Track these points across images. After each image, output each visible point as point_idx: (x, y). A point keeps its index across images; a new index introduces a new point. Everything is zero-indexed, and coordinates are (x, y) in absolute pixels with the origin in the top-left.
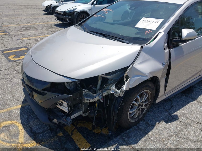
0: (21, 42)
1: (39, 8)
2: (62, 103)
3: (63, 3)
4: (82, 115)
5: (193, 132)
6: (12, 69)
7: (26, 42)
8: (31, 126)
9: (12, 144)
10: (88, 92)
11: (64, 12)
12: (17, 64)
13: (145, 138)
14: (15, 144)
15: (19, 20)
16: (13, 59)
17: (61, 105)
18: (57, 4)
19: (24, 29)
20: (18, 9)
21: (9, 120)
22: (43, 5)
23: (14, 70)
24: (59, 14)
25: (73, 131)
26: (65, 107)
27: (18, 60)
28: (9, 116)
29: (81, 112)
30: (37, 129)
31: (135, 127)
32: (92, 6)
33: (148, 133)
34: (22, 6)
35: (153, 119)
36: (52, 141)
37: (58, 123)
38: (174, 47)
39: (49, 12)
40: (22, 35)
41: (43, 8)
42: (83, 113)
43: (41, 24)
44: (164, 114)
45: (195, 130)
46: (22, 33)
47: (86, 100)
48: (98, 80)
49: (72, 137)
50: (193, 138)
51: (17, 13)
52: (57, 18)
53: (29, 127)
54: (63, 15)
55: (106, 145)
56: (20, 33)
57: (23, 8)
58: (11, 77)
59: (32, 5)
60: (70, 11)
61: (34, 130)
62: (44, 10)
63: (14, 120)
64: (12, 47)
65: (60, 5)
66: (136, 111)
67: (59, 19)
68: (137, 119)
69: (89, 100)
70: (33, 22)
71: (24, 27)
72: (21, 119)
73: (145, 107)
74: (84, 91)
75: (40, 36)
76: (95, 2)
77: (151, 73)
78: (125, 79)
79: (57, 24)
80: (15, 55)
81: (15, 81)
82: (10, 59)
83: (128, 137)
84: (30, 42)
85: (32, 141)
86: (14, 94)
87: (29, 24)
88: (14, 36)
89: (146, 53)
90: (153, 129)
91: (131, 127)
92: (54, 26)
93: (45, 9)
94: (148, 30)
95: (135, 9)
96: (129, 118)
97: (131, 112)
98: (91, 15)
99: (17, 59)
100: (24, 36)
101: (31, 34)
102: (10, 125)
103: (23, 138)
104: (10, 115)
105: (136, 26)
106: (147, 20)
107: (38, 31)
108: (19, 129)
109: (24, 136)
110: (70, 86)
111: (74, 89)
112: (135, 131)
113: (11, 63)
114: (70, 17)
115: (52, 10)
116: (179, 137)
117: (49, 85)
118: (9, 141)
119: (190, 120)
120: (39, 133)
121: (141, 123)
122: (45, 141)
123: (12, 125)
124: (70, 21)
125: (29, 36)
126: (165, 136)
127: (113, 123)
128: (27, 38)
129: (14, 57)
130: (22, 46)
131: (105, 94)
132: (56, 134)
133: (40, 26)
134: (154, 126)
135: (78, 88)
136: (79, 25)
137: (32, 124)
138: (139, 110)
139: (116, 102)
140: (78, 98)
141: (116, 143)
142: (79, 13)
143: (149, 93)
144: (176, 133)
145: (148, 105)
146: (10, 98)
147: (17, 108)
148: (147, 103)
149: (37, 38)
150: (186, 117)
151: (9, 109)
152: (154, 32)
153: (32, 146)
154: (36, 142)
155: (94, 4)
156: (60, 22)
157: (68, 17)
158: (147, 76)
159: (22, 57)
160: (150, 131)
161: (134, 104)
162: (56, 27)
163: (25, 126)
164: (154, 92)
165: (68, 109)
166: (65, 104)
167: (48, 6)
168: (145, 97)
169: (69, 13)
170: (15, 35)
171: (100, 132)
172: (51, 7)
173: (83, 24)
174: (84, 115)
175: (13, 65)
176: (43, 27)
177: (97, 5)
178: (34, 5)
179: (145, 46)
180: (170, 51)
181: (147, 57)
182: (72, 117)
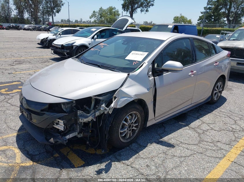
0: (13, 76)
1: (33, 41)
2: (59, 122)
3: (60, 36)
4: (77, 136)
5: (180, 151)
6: (5, 102)
7: (19, 76)
8: (27, 150)
9: (9, 164)
10: (83, 113)
11: (62, 45)
12: (10, 97)
13: (136, 156)
14: (12, 164)
15: (9, 54)
16: (6, 93)
17: (57, 124)
18: (54, 37)
19: (16, 63)
20: (8, 42)
21: (5, 145)
22: (37, 38)
23: (8, 103)
24: (57, 48)
25: (68, 152)
26: (61, 126)
27: (10, 94)
28: (5, 143)
29: (76, 133)
30: (34, 152)
31: (128, 148)
32: (93, 40)
33: (139, 152)
34: (12, 39)
35: (145, 141)
36: (48, 160)
37: (54, 143)
38: (158, 75)
39: (45, 45)
40: (14, 69)
41: (37, 41)
42: (78, 134)
43: (36, 57)
44: (156, 138)
45: (182, 148)
46: (14, 67)
47: (80, 120)
48: (92, 102)
49: (68, 157)
50: (179, 155)
51: (7, 46)
52: (53, 52)
53: (26, 150)
54: (61, 48)
55: (99, 162)
56: (12, 67)
57: (13, 40)
58: (4, 109)
59: (24, 37)
60: (68, 45)
61: (31, 153)
62: (38, 44)
63: (9, 146)
64: (3, 81)
65: (57, 38)
66: (127, 131)
67: (55, 52)
68: (129, 140)
69: (83, 120)
70: (26, 56)
71: (16, 61)
72: (18, 144)
73: (136, 129)
74: (79, 112)
75: (34, 70)
76: (96, 36)
77: (136, 95)
78: (113, 99)
79: (53, 58)
80: (7, 89)
81: (9, 112)
82: (2, 92)
83: (120, 155)
84: (24, 76)
85: (29, 161)
86: (9, 124)
87: (22, 58)
88: (4, 70)
89: (133, 79)
90: (144, 149)
91: (124, 148)
92: (51, 60)
93: (39, 42)
94: (135, 61)
95: (126, 44)
96: (120, 138)
97: (122, 131)
98: (90, 48)
99: (10, 92)
100: (17, 70)
101: (24, 68)
102: (6, 150)
103: (20, 159)
104: (5, 141)
105: (126, 59)
106: (135, 53)
107: (33, 65)
108: (16, 152)
109: (21, 158)
110: (66, 109)
111: (70, 111)
112: (127, 151)
113: (3, 96)
114: (68, 51)
115: (48, 43)
116: (166, 154)
117: (47, 106)
118: (7, 162)
119: (179, 142)
120: (36, 155)
121: (134, 144)
122: (41, 161)
123: (8, 149)
124: (68, 55)
125: (22, 70)
126: (154, 154)
127: (105, 141)
128: (20, 72)
129: (6, 91)
130: (14, 80)
131: (97, 114)
132: (52, 155)
133: (35, 60)
134: (145, 147)
135: (73, 110)
136: (77, 57)
137: (28, 148)
138: (130, 131)
139: (108, 121)
140: (73, 118)
141: (109, 161)
142: (78, 47)
143: (138, 114)
144: (164, 152)
145: (139, 127)
146: (5, 128)
147: (12, 135)
148: (137, 124)
149: (31, 72)
150: (176, 140)
151: (4, 137)
152: (140, 62)
153: (29, 165)
154: (33, 162)
155: (95, 38)
156: (57, 56)
157: (66, 50)
158: (133, 97)
159: (16, 90)
160: (141, 151)
161: (124, 123)
162: (53, 61)
163: (21, 150)
164: (143, 114)
165: (64, 127)
166: (61, 122)
167: (44, 39)
168: (135, 119)
169: (68, 46)
170: (6, 70)
171: (94, 153)
172: (47, 40)
173: (80, 56)
174: (79, 136)
175: (6, 98)
176: (38, 61)
177: (97, 39)
178: (27, 38)
179: (131, 74)
180: (154, 78)
181: (133, 82)
182: (68, 137)
